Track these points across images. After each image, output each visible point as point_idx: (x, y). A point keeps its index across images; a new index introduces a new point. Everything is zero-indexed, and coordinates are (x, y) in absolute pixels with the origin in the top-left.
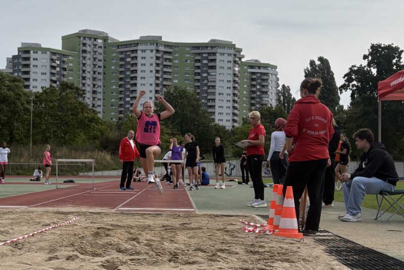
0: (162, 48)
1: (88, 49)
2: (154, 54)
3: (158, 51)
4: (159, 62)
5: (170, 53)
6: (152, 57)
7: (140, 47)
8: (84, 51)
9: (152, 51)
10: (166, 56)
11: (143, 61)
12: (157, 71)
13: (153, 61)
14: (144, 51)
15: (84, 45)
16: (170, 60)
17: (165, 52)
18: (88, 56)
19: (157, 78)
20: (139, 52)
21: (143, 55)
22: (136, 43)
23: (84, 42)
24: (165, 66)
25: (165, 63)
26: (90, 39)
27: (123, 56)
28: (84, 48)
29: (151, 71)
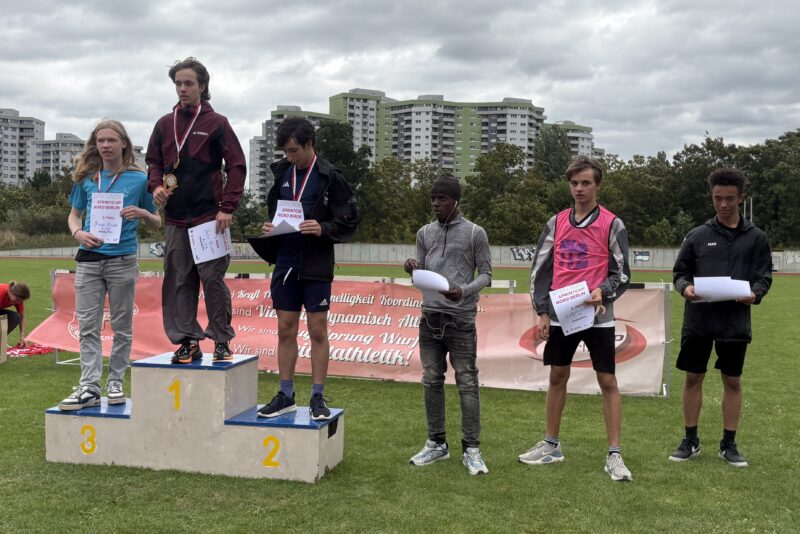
0: (440, 110)
1: (357, 112)
2: (430, 117)
3: (435, 113)
4: (436, 126)
5: (452, 115)
6: (427, 121)
7: (414, 109)
8: (352, 115)
9: (428, 113)
10: (446, 119)
11: (418, 126)
12: (435, 137)
13: (430, 125)
14: (418, 113)
15: (352, 107)
16: (452, 124)
17: (445, 115)
18: (357, 120)
19: (434, 145)
20: (414, 115)
21: (418, 118)
22: (411, 105)
23: (352, 103)
24: (445, 131)
25: (445, 127)
26: (358, 100)
27: (397, 119)
28: (352, 111)
29: (427, 137)
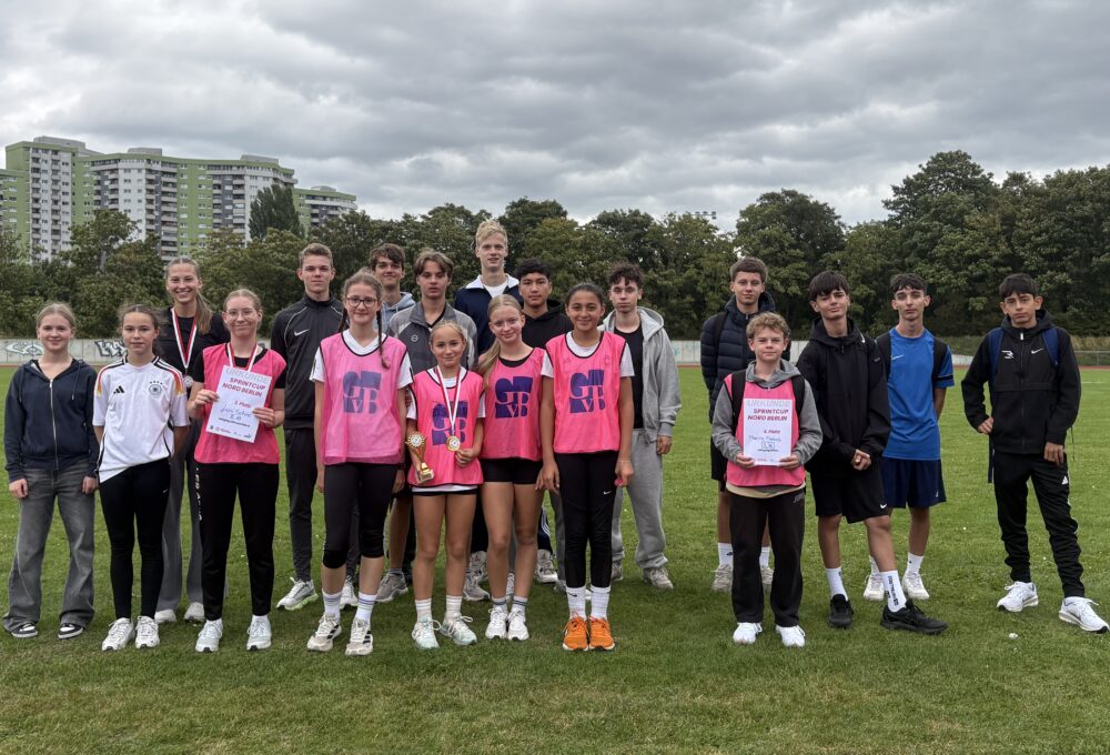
0: (157, 167)
1: (43, 166)
2: (143, 175)
3: (150, 171)
4: (152, 187)
5: (174, 174)
6: (139, 180)
7: (121, 165)
8: (36, 170)
9: (140, 170)
10: (165, 179)
11: (128, 186)
12: (150, 201)
13: (143, 185)
14: (127, 170)
15: (36, 160)
17: (164, 173)
18: (44, 177)
20: (121, 172)
21: (127, 176)
22: (117, 159)
23: (36, 155)
24: (164, 193)
26: (46, 151)
27: (99, 178)
28: (36, 165)
29: (140, 201)
